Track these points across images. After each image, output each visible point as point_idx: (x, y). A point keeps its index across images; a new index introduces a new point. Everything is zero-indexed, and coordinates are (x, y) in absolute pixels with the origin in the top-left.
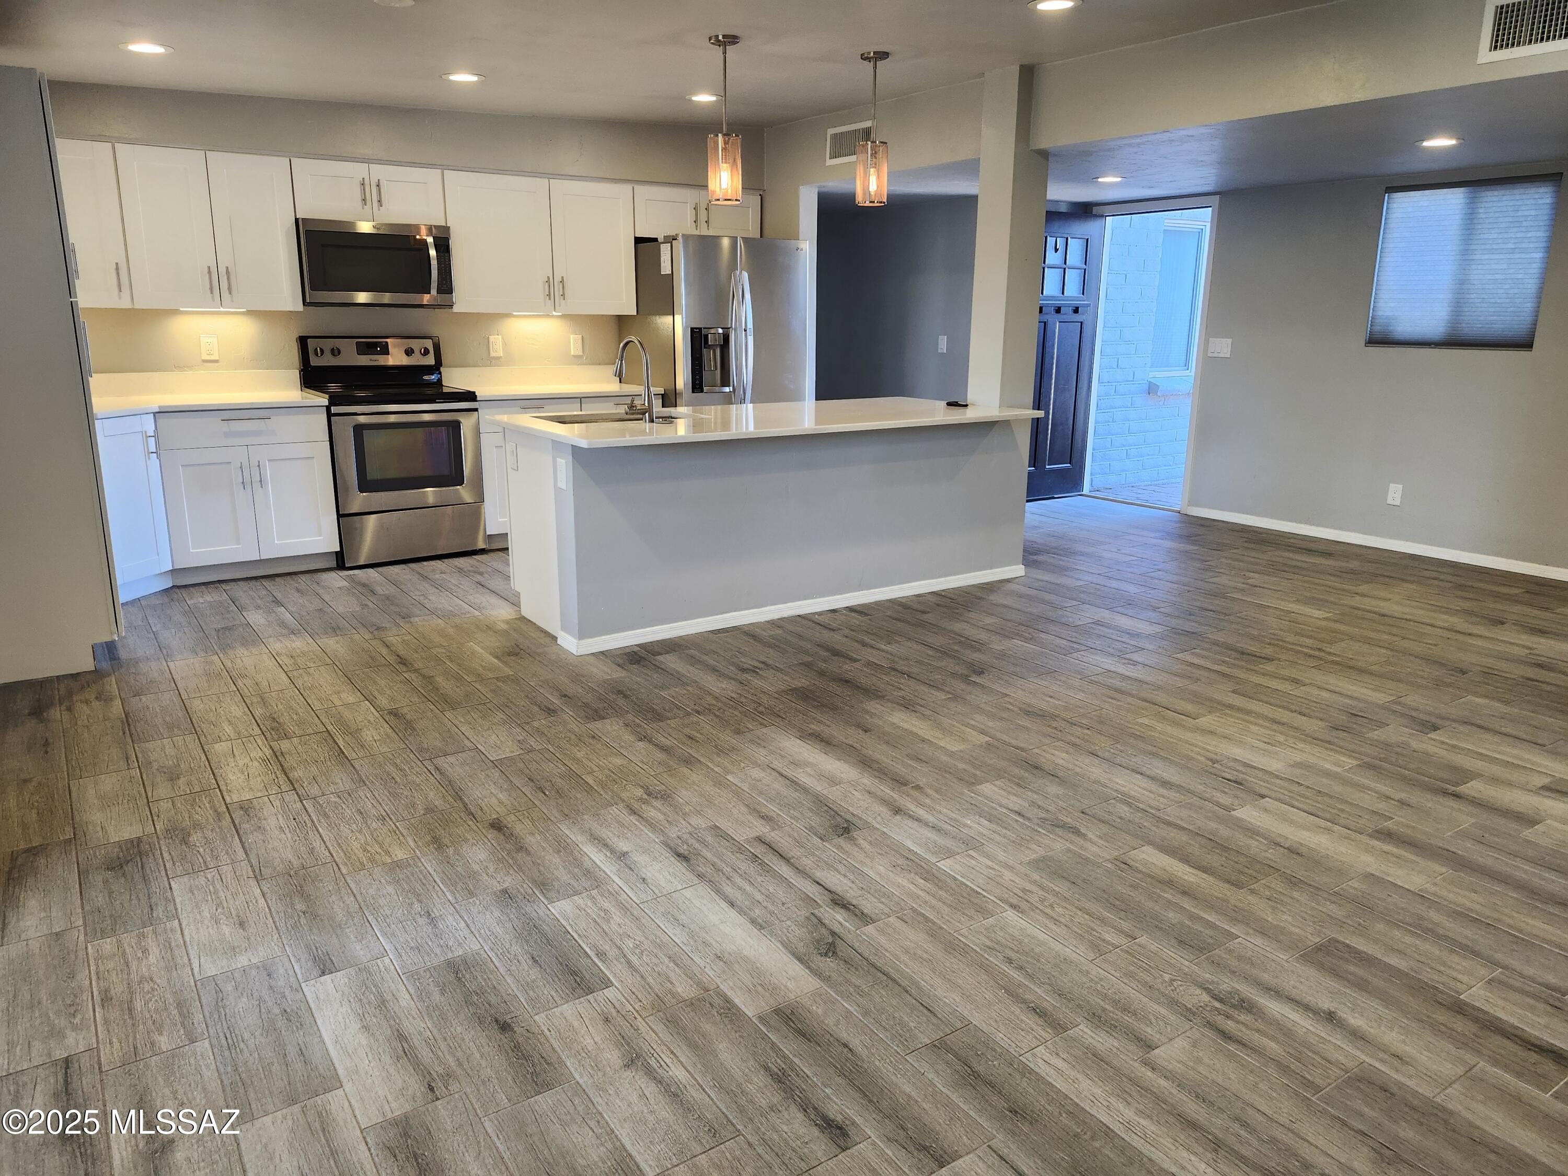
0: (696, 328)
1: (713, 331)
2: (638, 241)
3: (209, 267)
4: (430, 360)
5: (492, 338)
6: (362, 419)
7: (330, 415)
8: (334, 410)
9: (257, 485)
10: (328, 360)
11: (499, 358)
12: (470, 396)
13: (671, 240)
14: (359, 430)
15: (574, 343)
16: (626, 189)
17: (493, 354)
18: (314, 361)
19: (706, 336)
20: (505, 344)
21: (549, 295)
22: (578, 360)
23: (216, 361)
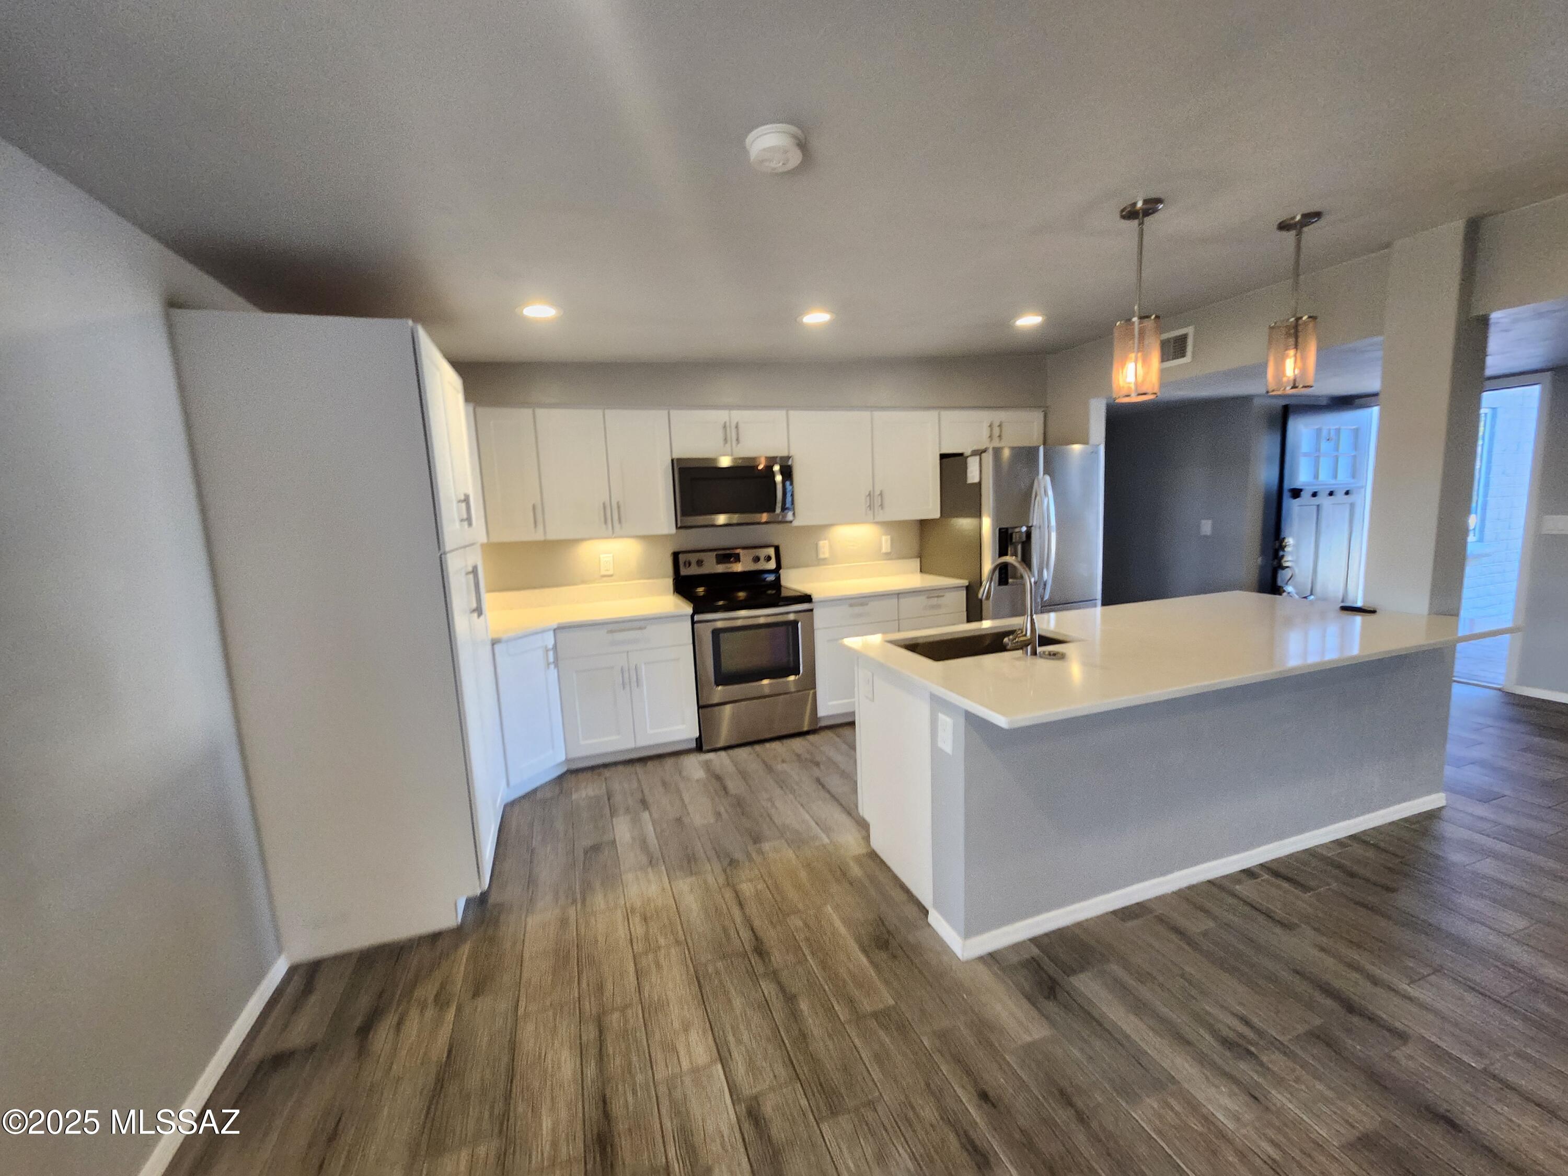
0: (1003, 529)
1: (1017, 530)
2: (943, 456)
3: (604, 504)
4: (772, 565)
5: (821, 543)
6: (720, 625)
7: (693, 623)
8: (696, 618)
9: (634, 684)
10: (694, 570)
11: (825, 559)
12: (807, 598)
13: (979, 453)
14: (716, 633)
15: (885, 543)
16: (933, 414)
17: (821, 556)
18: (684, 572)
19: (1011, 534)
20: (831, 547)
21: (870, 506)
22: (888, 556)
23: (611, 576)
